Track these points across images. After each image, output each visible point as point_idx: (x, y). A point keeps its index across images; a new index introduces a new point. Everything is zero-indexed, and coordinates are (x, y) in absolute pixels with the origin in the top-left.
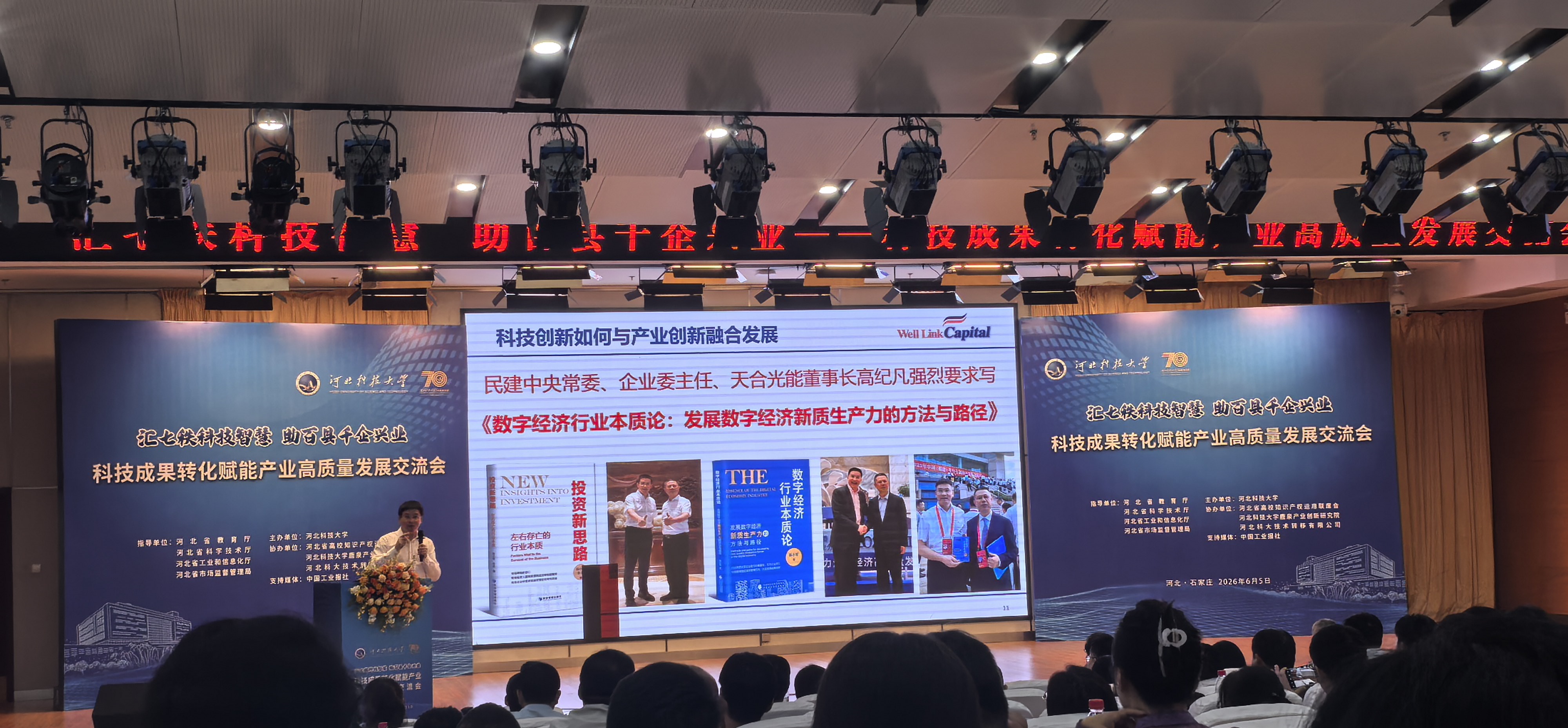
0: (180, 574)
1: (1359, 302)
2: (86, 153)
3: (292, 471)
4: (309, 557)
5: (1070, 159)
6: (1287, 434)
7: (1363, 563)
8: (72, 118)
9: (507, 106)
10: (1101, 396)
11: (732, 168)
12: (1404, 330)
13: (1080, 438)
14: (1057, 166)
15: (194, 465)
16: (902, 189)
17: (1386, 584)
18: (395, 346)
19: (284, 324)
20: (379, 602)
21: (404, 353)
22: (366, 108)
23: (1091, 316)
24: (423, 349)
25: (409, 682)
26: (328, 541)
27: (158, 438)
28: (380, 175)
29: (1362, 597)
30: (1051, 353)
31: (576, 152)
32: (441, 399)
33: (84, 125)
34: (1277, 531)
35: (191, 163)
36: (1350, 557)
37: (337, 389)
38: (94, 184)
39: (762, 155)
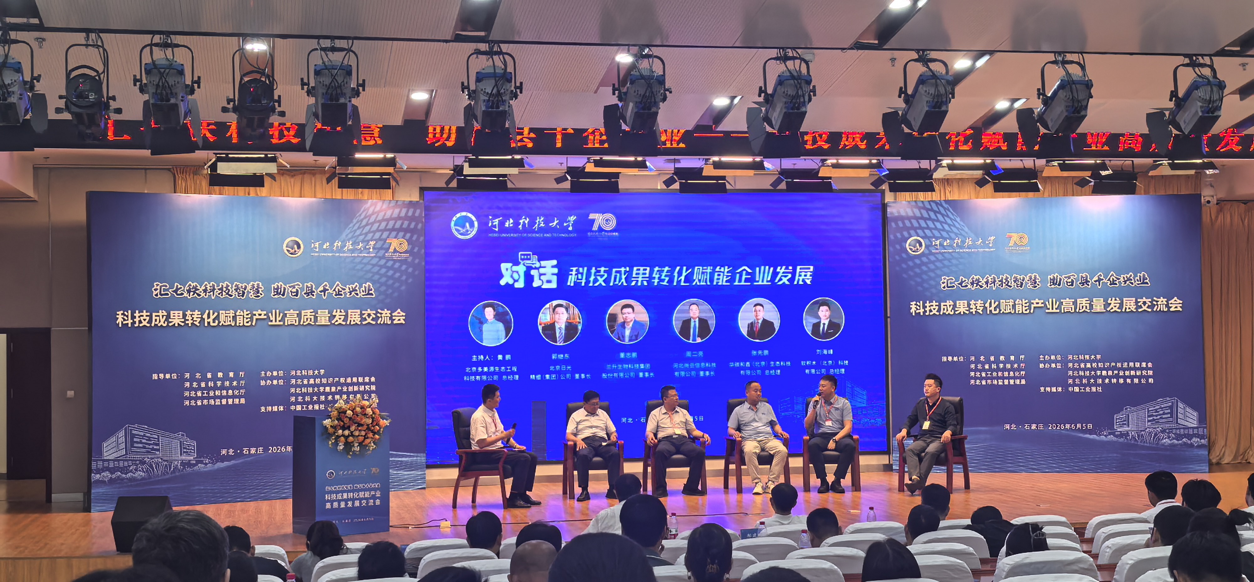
0: (187, 403)
1: (1175, 193)
2: (102, 73)
3: (280, 319)
4: (293, 390)
5: (921, 86)
6: (1110, 304)
7: (1171, 413)
8: (91, 43)
9: (449, 38)
10: (954, 269)
11: (635, 92)
12: (1213, 217)
13: (934, 303)
14: (910, 92)
15: (200, 313)
16: (778, 110)
17: (1191, 432)
18: (365, 217)
19: (276, 198)
20: (347, 432)
21: (373, 224)
22: (333, 38)
23: (947, 201)
24: (388, 220)
25: (370, 498)
26: (308, 377)
27: (170, 290)
28: (343, 95)
29: (1169, 442)
30: (912, 232)
31: (506, 77)
32: (404, 262)
33: (101, 49)
34: (1099, 385)
35: (188, 82)
36: (1161, 408)
37: (317, 252)
38: (109, 98)
39: (661, 81)
